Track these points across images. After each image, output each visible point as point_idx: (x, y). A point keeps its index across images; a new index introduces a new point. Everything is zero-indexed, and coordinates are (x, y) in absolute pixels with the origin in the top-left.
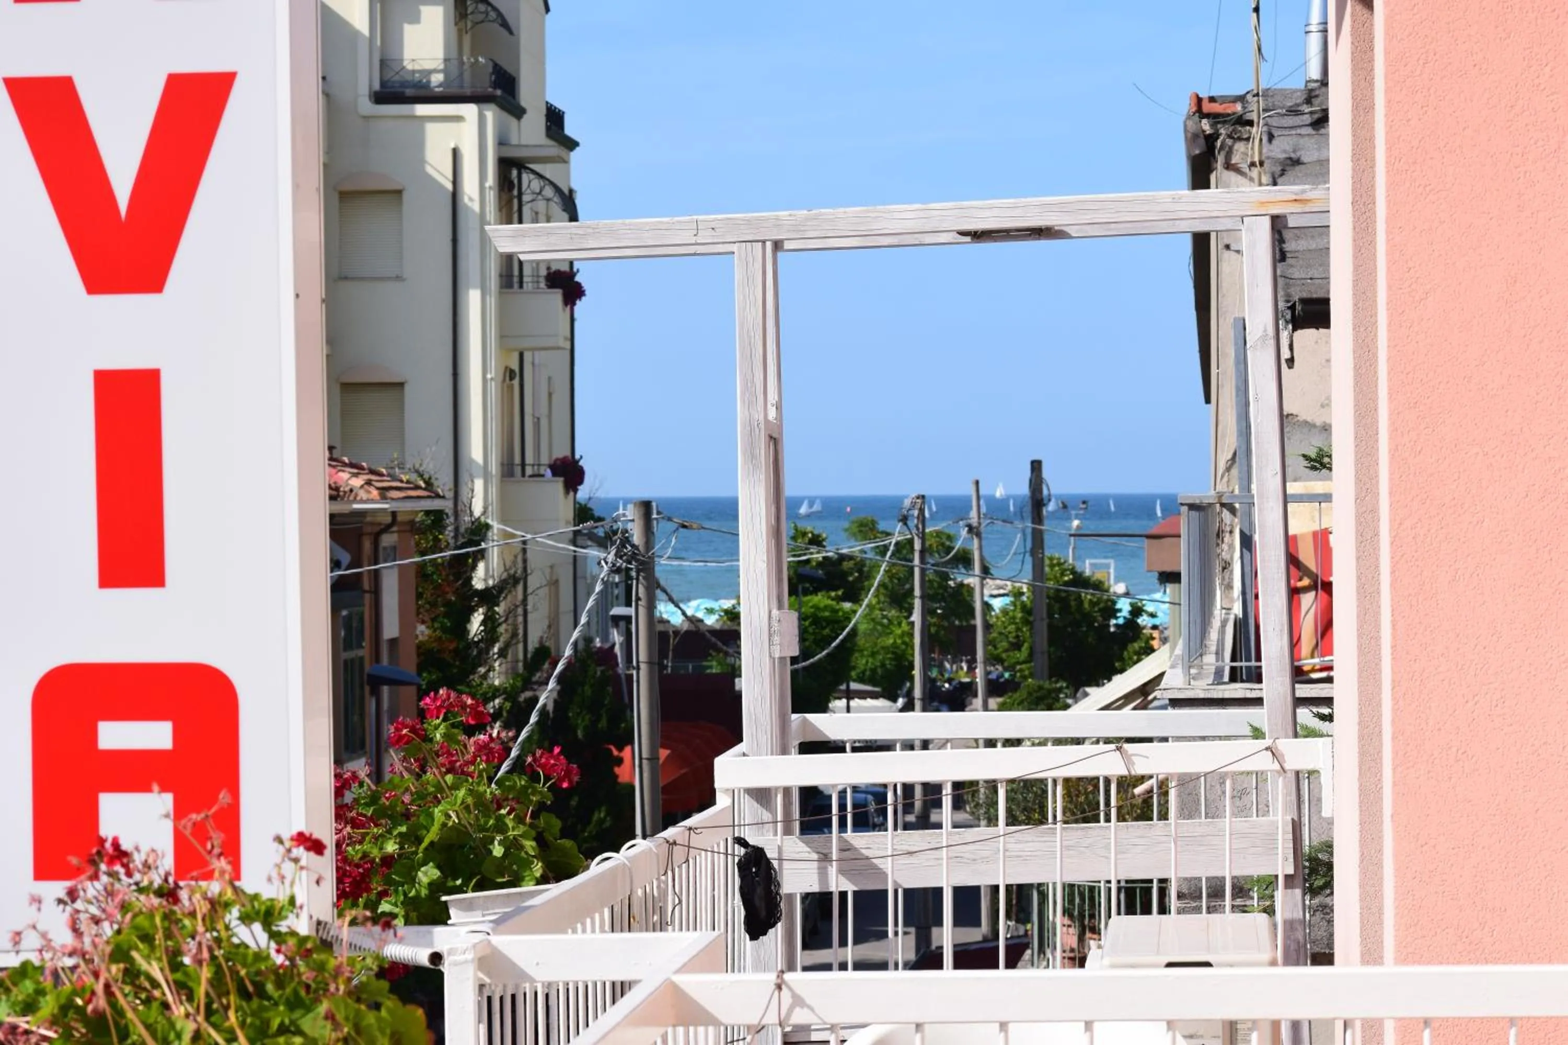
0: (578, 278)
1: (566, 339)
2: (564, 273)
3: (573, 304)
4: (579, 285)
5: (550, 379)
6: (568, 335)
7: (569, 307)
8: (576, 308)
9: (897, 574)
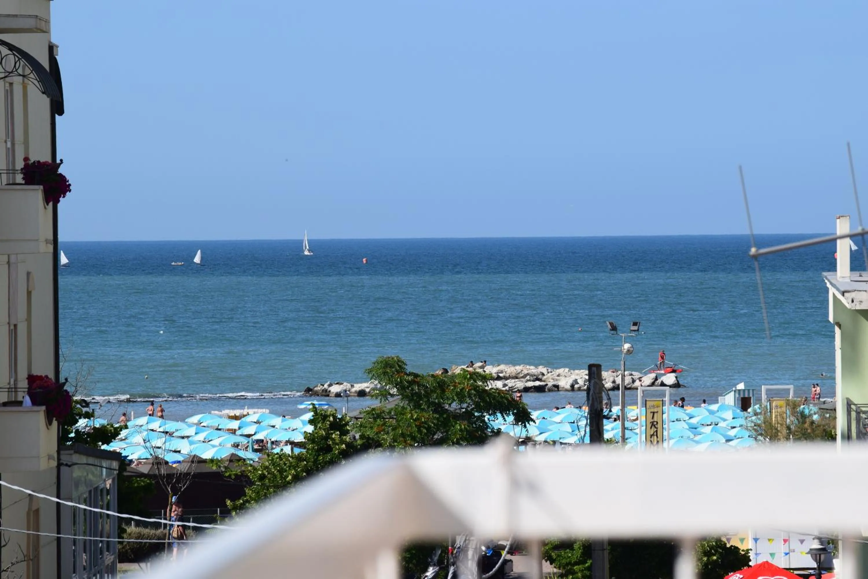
0: (61, 170)
1: (47, 241)
2: (45, 164)
3: (56, 202)
4: (63, 179)
5: (28, 274)
6: (51, 237)
7: (51, 204)
8: (60, 206)
9: (425, 423)
